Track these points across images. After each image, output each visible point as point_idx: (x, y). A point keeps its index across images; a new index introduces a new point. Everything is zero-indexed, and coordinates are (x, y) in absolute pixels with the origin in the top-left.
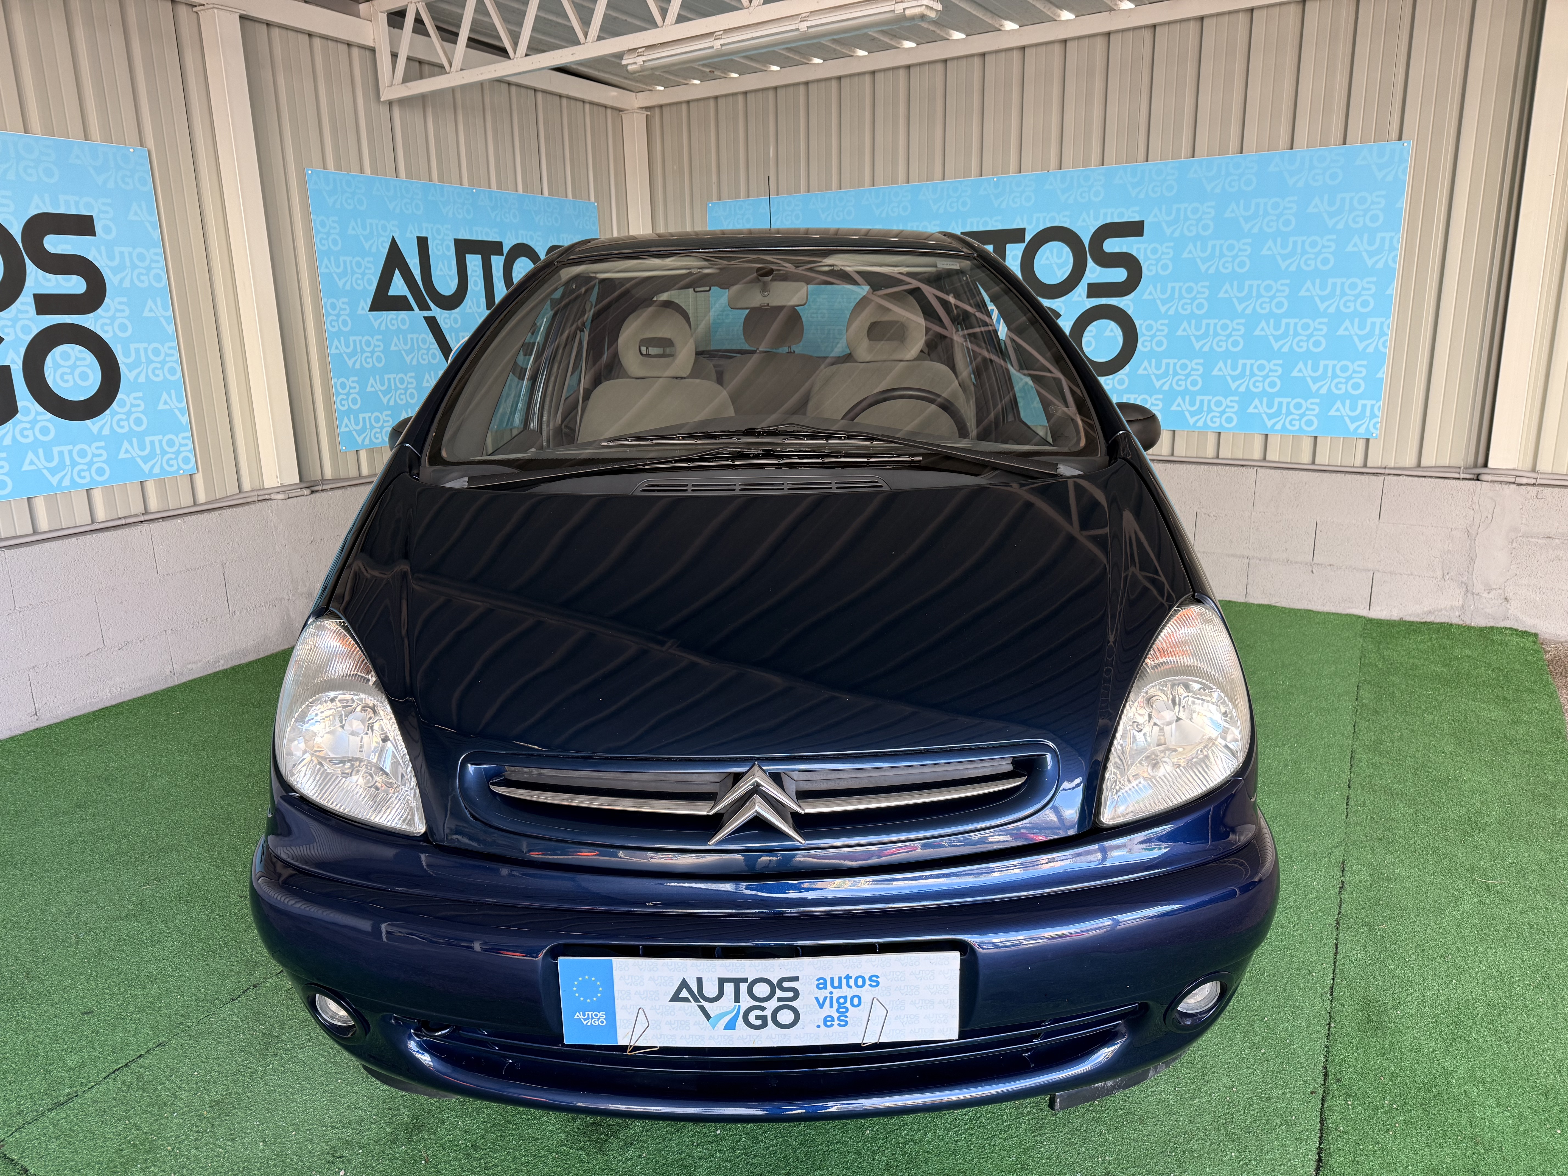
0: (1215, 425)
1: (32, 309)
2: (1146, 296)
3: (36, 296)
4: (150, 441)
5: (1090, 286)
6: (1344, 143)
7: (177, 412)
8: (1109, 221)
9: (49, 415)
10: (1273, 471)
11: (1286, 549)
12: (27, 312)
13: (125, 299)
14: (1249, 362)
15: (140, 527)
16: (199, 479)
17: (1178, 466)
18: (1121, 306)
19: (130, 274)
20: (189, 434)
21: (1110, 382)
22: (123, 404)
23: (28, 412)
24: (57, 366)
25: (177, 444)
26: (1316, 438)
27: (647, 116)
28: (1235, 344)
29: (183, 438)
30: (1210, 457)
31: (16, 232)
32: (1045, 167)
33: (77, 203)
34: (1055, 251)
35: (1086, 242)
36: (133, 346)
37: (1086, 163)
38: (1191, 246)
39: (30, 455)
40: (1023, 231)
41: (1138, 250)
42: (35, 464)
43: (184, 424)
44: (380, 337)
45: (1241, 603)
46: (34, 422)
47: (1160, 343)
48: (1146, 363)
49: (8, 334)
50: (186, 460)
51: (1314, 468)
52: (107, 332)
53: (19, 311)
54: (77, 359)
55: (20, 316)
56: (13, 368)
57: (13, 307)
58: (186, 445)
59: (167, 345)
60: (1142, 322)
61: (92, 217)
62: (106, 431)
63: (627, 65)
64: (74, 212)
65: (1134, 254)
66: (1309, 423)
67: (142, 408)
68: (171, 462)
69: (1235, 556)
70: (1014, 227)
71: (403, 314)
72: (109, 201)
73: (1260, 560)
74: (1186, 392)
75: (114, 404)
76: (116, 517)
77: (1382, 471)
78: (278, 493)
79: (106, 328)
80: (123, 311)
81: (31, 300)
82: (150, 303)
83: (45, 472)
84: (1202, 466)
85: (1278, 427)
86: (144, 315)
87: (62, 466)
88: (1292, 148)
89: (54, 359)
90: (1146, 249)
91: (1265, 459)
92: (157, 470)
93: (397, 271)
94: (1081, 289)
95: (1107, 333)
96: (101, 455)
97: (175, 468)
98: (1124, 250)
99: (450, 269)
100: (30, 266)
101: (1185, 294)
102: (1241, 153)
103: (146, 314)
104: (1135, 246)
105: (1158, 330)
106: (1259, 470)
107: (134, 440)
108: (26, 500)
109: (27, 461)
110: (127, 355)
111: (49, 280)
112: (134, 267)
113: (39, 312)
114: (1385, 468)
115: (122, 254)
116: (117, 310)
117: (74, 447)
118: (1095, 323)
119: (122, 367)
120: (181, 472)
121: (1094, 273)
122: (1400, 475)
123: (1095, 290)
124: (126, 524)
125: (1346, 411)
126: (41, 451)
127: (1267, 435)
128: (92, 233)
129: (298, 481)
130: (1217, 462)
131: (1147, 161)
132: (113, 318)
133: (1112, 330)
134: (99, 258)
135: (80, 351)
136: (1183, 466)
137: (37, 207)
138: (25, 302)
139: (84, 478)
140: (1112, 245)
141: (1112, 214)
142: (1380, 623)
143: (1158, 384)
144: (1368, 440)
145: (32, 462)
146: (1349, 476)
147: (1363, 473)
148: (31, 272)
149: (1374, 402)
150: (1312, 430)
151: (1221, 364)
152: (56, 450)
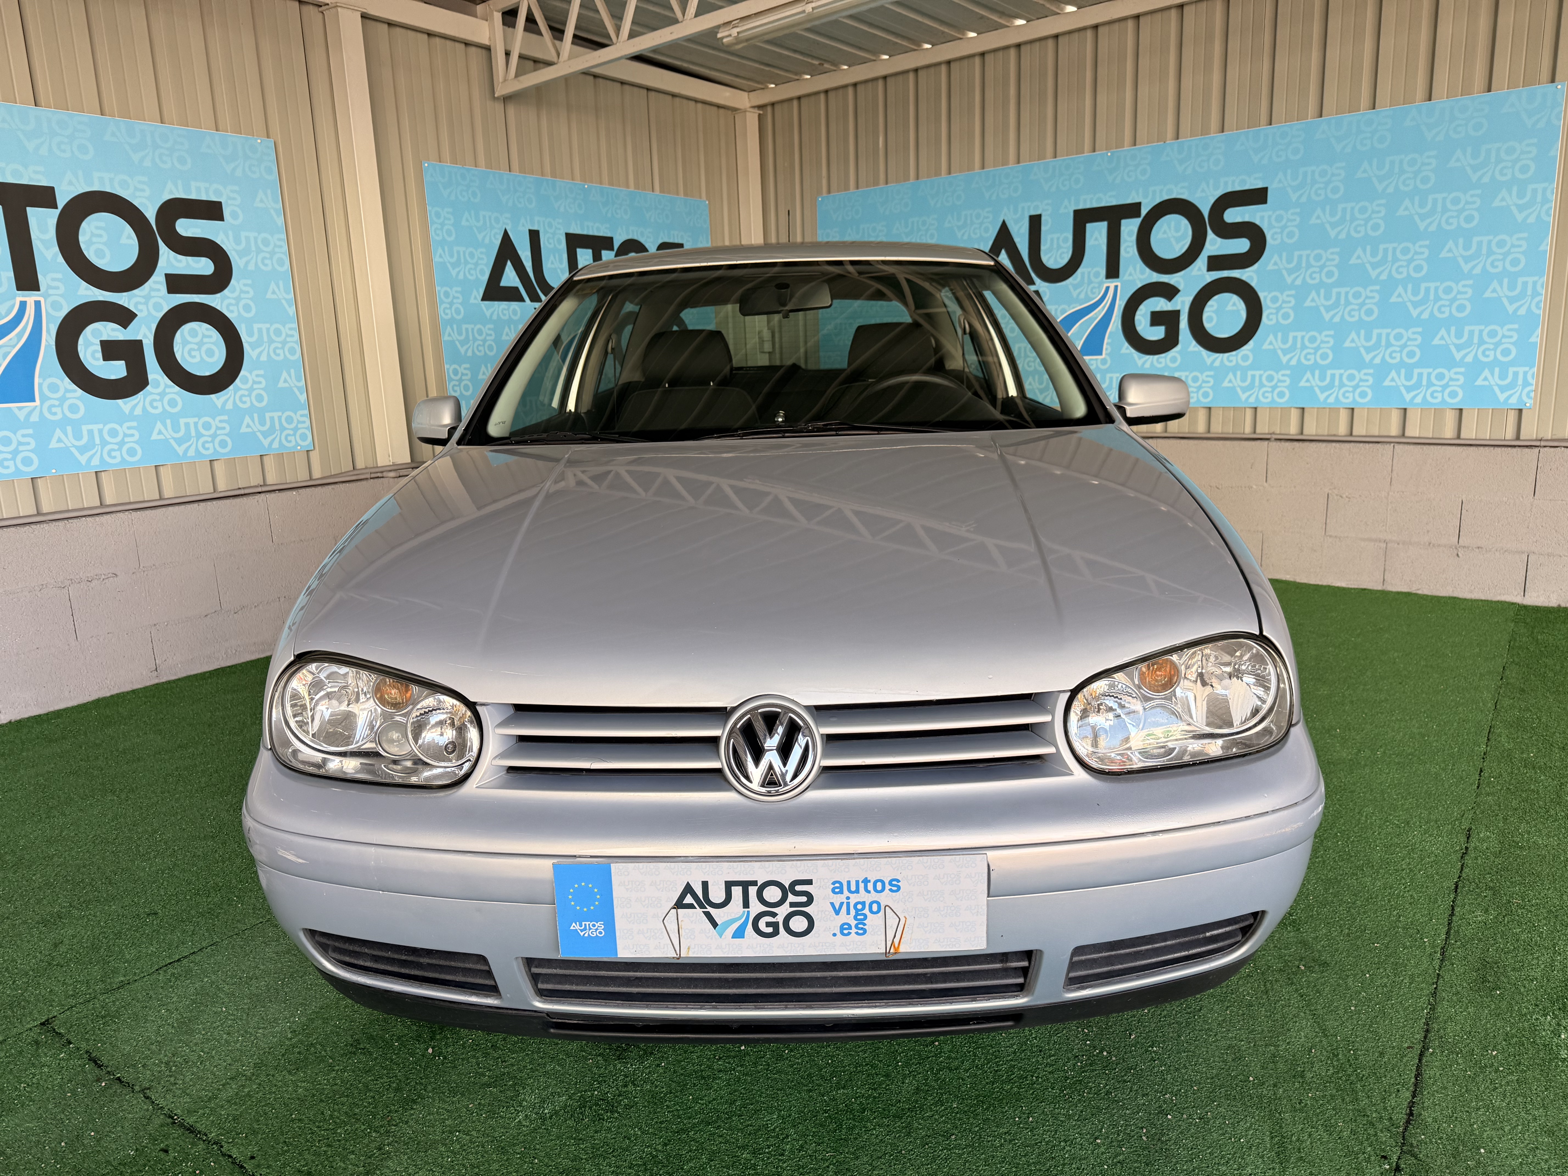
0: (1348, 402)
1: (164, 288)
2: (1270, 267)
3: (168, 277)
4: (270, 417)
5: (1210, 258)
6: (1489, 90)
7: (296, 390)
8: (1229, 190)
9: (177, 388)
10: (1412, 447)
11: (1428, 531)
12: (159, 290)
13: (249, 282)
14: (1384, 332)
15: (257, 497)
16: (315, 457)
17: (1307, 444)
18: (1244, 278)
19: (255, 257)
20: (307, 412)
21: (1233, 358)
22: (246, 381)
23: (157, 385)
24: (185, 342)
25: (295, 421)
26: (1461, 410)
27: (759, 115)
28: (1369, 312)
29: (302, 416)
30: (1343, 434)
31: (151, 215)
32: (1161, 138)
33: (207, 191)
34: (1173, 224)
35: (1206, 213)
36: (256, 326)
37: (1205, 131)
38: (1319, 211)
39: (159, 425)
40: (1138, 205)
41: (1262, 218)
42: (163, 434)
43: (303, 402)
44: (491, 326)
45: (1377, 591)
46: (162, 394)
47: (1286, 316)
48: (1271, 337)
49: (141, 311)
50: (303, 437)
51: (1458, 442)
52: (232, 312)
53: (152, 289)
54: (204, 336)
55: (153, 294)
56: (144, 342)
57: (147, 285)
58: (304, 422)
59: (288, 326)
60: (1266, 294)
61: (220, 203)
62: (229, 406)
63: (722, 38)
64: (204, 198)
65: (1257, 222)
66: (1453, 395)
67: (263, 385)
68: (289, 438)
69: (1370, 540)
70: (1129, 201)
71: (514, 305)
72: (236, 188)
73: (1398, 544)
74: (1316, 365)
75: (238, 381)
76: (237, 487)
77: (1538, 443)
78: (390, 471)
79: (231, 308)
80: (248, 292)
81: (163, 279)
82: (273, 286)
83: (172, 442)
84: (1334, 444)
85: (1418, 400)
86: (267, 297)
87: (187, 437)
88: (1430, 100)
89: (182, 335)
90: (1270, 217)
91: (1403, 435)
92: (276, 445)
93: (509, 263)
94: (1201, 262)
95: (1229, 308)
96: (224, 428)
97: (293, 443)
98: (1247, 219)
99: (561, 262)
100: (163, 248)
101: (1313, 262)
102: (1374, 108)
103: (269, 295)
104: (1259, 215)
105: (1284, 302)
106: (1397, 446)
107: (256, 415)
108: (154, 468)
109: (156, 431)
110: (250, 334)
111: (180, 261)
112: (259, 251)
113: (170, 291)
114: (1540, 440)
115: (247, 239)
116: (242, 291)
117: (199, 419)
118: (1216, 297)
119: (245, 345)
120: (299, 448)
121: (1215, 245)
122: (1557, 447)
123: (1215, 263)
124: (245, 495)
125: (1494, 380)
126: (168, 422)
127: (1405, 409)
128: (221, 218)
129: (410, 461)
130: (1350, 439)
131: (1271, 124)
132: (238, 299)
133: (1234, 304)
134: (225, 240)
135: (207, 329)
136: (1313, 445)
137: (171, 192)
138: (157, 282)
139: (208, 449)
140: (1233, 215)
141: (1233, 182)
142: (1536, 609)
143: (1284, 359)
144: (1520, 411)
145: (161, 432)
146: (1499, 450)
147: (1514, 446)
148: (163, 254)
149: (1527, 369)
150: (1456, 402)
151: (1353, 335)
152: (182, 421)
